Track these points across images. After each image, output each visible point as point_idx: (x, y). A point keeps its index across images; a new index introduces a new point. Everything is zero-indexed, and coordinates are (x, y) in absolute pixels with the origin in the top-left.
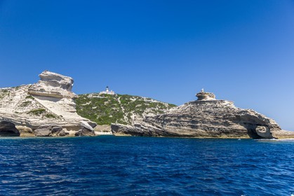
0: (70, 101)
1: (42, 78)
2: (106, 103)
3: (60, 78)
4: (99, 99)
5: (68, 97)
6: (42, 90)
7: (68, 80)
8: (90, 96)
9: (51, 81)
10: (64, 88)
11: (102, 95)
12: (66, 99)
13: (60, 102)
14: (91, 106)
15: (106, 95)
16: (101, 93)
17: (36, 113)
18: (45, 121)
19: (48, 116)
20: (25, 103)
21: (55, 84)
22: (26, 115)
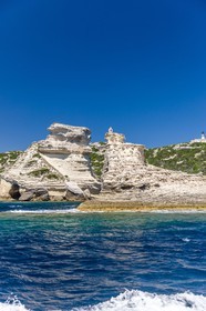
0: (79, 158)
1: (51, 133)
2: (197, 155)
3: (66, 130)
4: (188, 151)
5: (77, 153)
6: (50, 146)
7: (78, 131)
8: (176, 148)
9: (59, 134)
10: (72, 142)
11: (192, 145)
12: (74, 155)
13: (68, 159)
14: (175, 160)
15: (198, 144)
16: (192, 142)
17: (36, 174)
18: (45, 182)
19: (50, 177)
20: (30, 164)
21: (62, 138)
22: (26, 177)
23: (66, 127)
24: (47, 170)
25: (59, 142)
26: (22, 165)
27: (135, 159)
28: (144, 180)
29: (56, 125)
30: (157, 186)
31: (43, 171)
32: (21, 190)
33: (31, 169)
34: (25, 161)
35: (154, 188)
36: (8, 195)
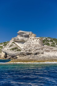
1: (18, 34)
6: (18, 39)
9: (21, 35)
10: (26, 37)
13: (25, 44)
17: (13, 49)
18: (16, 52)
19: (18, 50)
20: (11, 46)
21: (22, 36)
22: (9, 50)
23: (24, 32)
24: (17, 48)
25: (21, 37)
26: (8, 46)
27: (38, 43)
28: (37, 51)
29: (20, 31)
30: (43, 53)
31: (15, 48)
32: (8, 55)
33: (11, 48)
34: (9, 45)
35: (41, 54)
36: (4, 57)
